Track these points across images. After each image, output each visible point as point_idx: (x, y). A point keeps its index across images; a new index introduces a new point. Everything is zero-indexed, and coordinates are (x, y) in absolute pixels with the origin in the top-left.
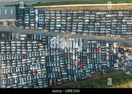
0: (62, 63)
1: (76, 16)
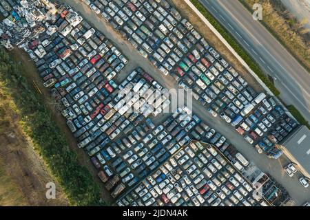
0: (133, 141)
1: (188, 39)
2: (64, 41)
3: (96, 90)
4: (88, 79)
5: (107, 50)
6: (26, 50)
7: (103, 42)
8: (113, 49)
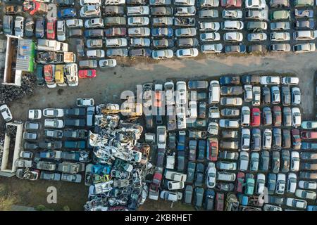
2: (193, 134)
3: (296, 155)
4: (271, 152)
5: (258, 89)
6: (156, 198)
7: (242, 84)
8: (264, 81)
